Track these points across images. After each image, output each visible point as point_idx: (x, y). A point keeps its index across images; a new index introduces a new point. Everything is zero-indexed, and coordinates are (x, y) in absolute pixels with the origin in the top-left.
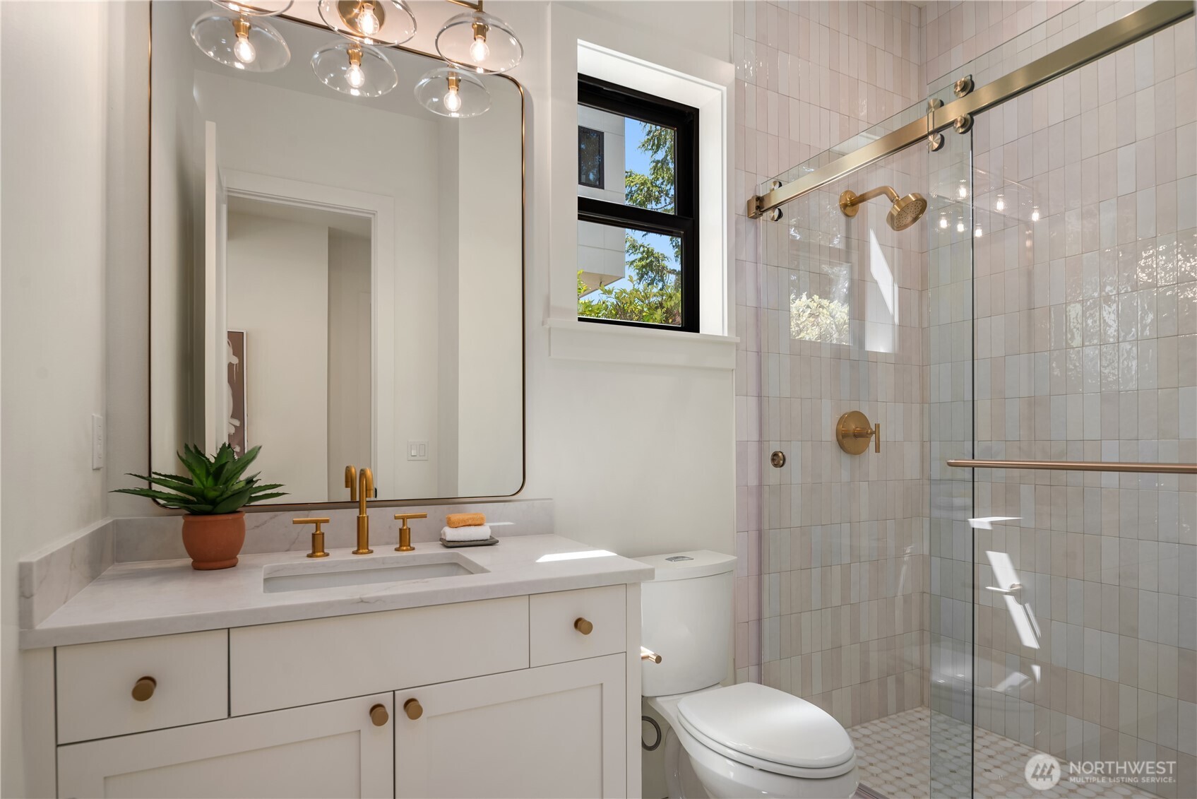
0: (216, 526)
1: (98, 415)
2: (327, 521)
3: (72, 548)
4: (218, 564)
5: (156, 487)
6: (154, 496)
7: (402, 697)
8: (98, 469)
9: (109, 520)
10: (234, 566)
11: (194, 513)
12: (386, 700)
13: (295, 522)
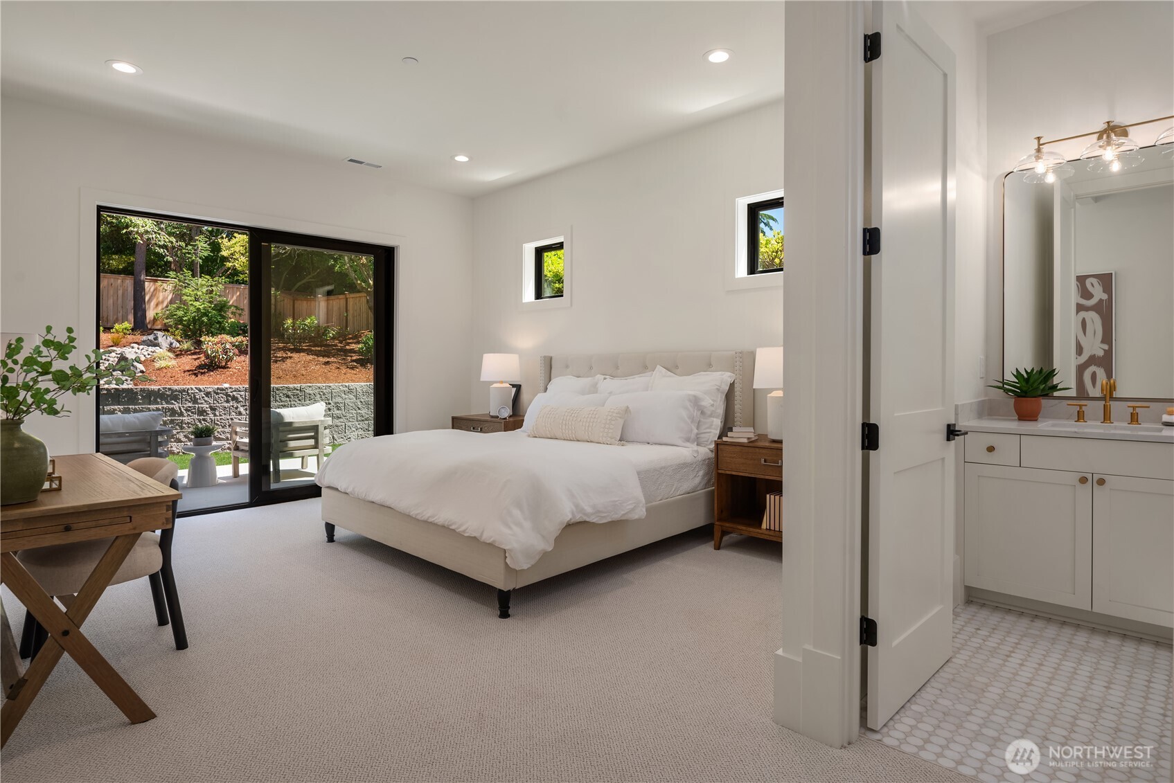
0: (1028, 403)
1: (982, 357)
2: (1086, 405)
3: (971, 404)
4: (1028, 419)
5: (1005, 386)
6: (1006, 391)
7: (1096, 477)
8: (982, 378)
9: (987, 398)
10: (1036, 420)
11: (1019, 397)
12: (1089, 477)
13: (1068, 405)
